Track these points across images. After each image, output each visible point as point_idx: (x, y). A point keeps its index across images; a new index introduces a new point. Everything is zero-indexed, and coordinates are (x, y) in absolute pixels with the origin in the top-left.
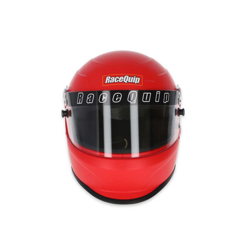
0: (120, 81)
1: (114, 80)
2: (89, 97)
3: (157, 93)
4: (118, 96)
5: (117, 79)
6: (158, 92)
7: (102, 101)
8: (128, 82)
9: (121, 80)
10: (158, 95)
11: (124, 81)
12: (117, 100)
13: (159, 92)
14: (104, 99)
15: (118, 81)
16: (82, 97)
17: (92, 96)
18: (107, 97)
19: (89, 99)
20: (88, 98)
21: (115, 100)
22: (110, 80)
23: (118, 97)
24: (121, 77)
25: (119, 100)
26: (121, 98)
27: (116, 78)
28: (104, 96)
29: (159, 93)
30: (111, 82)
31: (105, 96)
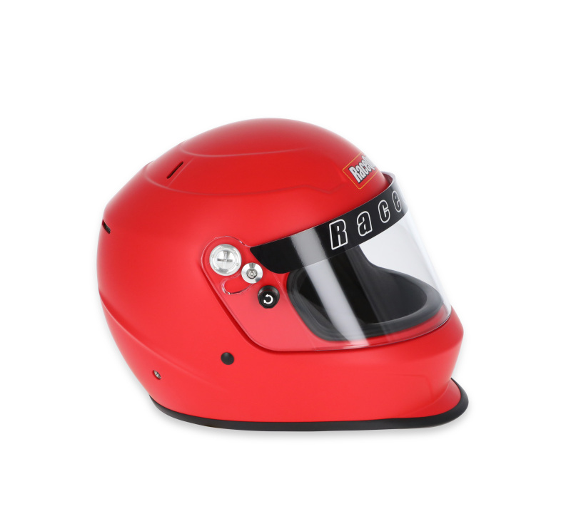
0: (369, 170)
1: (362, 170)
2: (360, 221)
4: (395, 198)
5: (364, 168)
7: (386, 219)
9: (367, 167)
11: (371, 167)
12: (398, 206)
14: (387, 213)
15: (366, 170)
17: (366, 216)
18: (387, 206)
19: (362, 226)
20: (359, 225)
22: (358, 172)
23: (397, 200)
24: (363, 163)
27: (361, 166)
28: (384, 207)
30: (363, 177)
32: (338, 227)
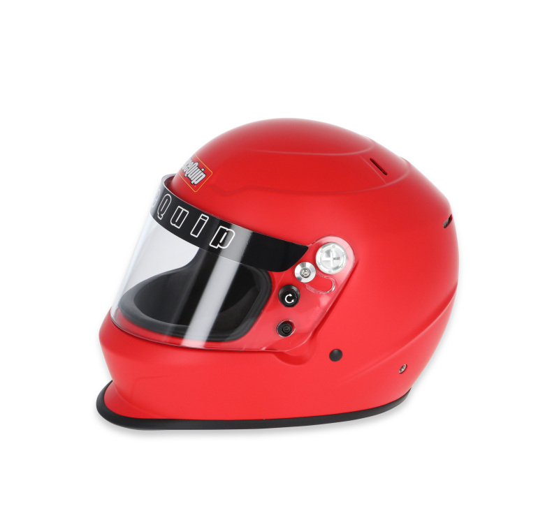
3: (200, 218)
6: (203, 217)
10: (202, 222)
13: (206, 218)
29: (206, 221)
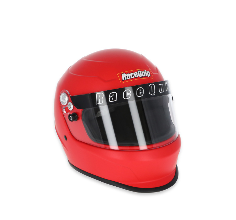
0: (136, 77)
1: (130, 76)
2: (111, 95)
4: (140, 90)
5: (133, 75)
6: (166, 83)
7: (126, 98)
8: (142, 76)
9: (136, 75)
10: (166, 85)
11: (139, 76)
12: (140, 94)
14: (129, 96)
15: (134, 76)
16: (101, 96)
17: (115, 94)
18: (130, 93)
20: (110, 97)
21: (139, 95)
22: (126, 76)
23: (140, 92)
24: (135, 73)
25: (142, 94)
26: (143, 92)
27: (131, 74)
28: (127, 92)
30: (128, 78)
31: (129, 92)
32: (100, 96)
